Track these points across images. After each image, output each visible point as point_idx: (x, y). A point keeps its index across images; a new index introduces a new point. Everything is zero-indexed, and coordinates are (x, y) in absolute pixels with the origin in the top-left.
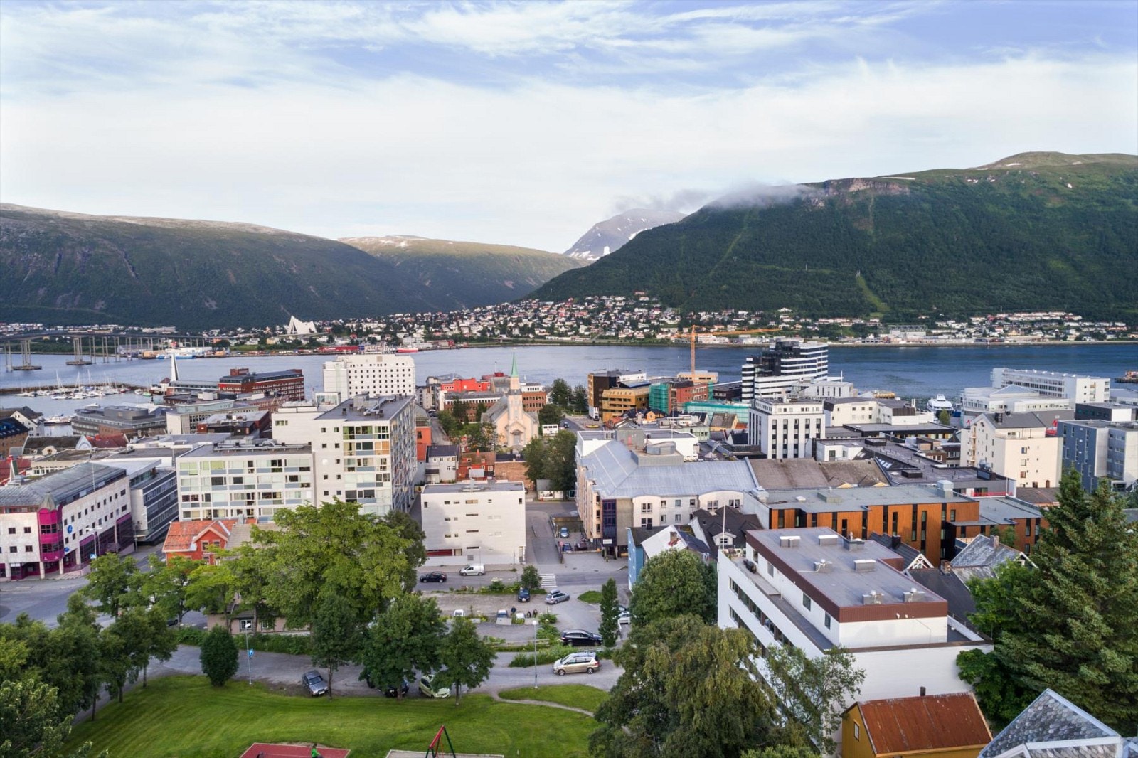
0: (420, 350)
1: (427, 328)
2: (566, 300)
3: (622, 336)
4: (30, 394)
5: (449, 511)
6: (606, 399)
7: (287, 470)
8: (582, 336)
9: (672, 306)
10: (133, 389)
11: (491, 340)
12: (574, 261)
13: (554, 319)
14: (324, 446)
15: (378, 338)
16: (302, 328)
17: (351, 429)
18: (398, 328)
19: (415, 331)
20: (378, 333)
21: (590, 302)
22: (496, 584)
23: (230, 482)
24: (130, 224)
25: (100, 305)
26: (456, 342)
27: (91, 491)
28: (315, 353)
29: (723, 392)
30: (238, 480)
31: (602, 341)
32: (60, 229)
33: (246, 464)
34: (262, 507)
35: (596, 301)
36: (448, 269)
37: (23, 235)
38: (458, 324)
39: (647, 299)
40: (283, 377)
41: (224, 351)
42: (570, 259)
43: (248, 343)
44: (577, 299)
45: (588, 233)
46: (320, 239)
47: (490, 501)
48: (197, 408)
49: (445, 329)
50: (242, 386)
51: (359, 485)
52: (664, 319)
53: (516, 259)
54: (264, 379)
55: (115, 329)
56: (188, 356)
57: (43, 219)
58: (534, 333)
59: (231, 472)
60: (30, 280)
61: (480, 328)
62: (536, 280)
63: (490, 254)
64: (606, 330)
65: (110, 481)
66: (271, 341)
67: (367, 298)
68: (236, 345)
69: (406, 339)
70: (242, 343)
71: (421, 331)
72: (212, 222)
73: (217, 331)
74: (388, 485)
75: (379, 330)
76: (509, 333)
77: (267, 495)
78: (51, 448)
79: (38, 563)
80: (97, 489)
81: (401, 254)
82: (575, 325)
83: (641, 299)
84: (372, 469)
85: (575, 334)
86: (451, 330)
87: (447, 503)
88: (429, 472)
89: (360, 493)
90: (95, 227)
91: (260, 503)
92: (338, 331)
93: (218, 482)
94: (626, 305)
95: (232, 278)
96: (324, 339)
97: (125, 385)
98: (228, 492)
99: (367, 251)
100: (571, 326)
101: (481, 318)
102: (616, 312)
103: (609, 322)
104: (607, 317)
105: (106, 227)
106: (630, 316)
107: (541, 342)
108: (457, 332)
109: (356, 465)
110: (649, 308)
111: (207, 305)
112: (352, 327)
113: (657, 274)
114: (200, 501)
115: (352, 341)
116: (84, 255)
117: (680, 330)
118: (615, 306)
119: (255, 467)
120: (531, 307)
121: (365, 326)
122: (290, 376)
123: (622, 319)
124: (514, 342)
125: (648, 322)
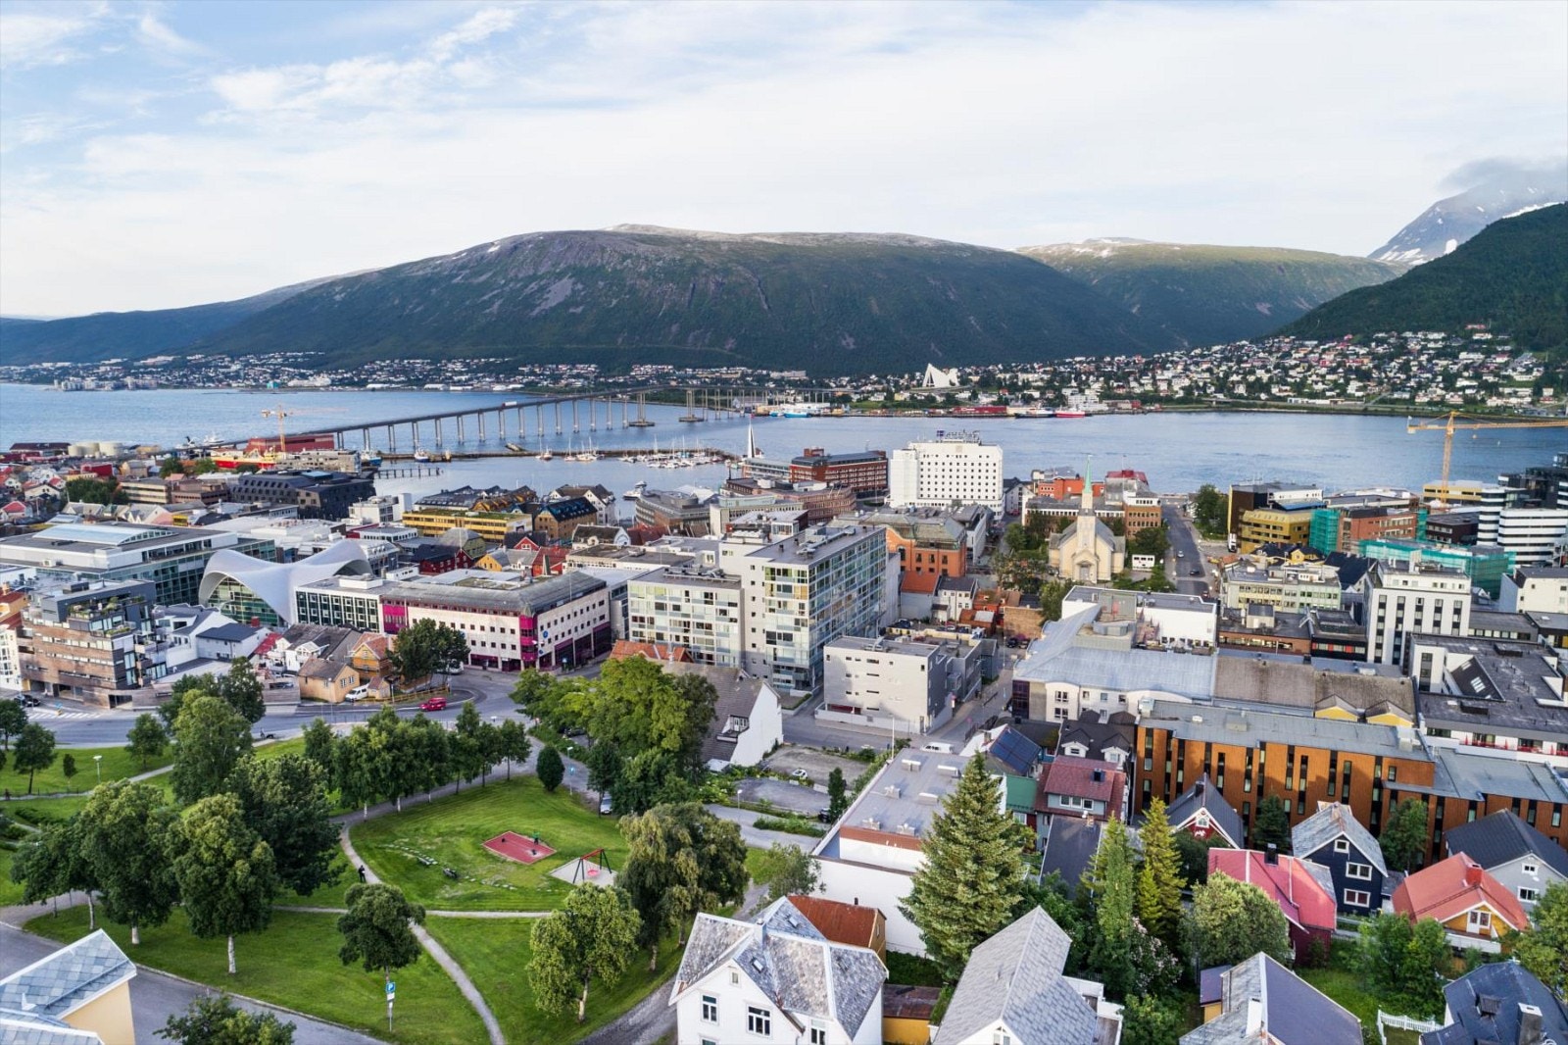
0: (1088, 415)
1: (1106, 382)
2: (1338, 338)
3: (1422, 398)
4: (630, 459)
5: (851, 667)
6: (1248, 524)
7: (718, 604)
8: (1350, 397)
9: (1536, 348)
10: (726, 457)
11: (1199, 402)
12: (1383, 268)
13: (1309, 370)
14: (753, 583)
15: (1036, 394)
16: (941, 378)
17: (773, 570)
18: (1065, 381)
19: (1089, 387)
20: (1037, 388)
21: (1380, 342)
22: (866, 751)
23: (670, 609)
24: (767, 243)
25: (731, 344)
26: (1144, 402)
27: (567, 600)
28: (949, 415)
29: (1448, 527)
30: (677, 608)
31: (1381, 408)
32: (695, 254)
33: (684, 594)
34: (696, 636)
35: (1392, 340)
36: (1168, 287)
37: (660, 264)
38: (1154, 377)
39: (1489, 336)
40: (862, 461)
41: (844, 409)
42: (1377, 265)
43: (872, 399)
44: (1359, 337)
45: (1421, 217)
46: (990, 250)
47: (891, 663)
48: (737, 503)
49: (1133, 384)
50: (813, 470)
51: (779, 627)
52: (1510, 372)
53: (1280, 268)
54: (839, 463)
55: (742, 373)
56: (802, 413)
57: (680, 242)
58: (1268, 392)
59: (671, 599)
60: (664, 315)
61: (1186, 382)
62: (1310, 299)
63: (1236, 262)
64: (1394, 388)
65: (588, 592)
66: (898, 397)
67: (1046, 332)
68: (859, 401)
69: (1073, 397)
70: (866, 399)
71: (1097, 386)
72: (859, 234)
73: (847, 379)
74: (805, 631)
75: (1040, 384)
76: (1230, 392)
77: (700, 625)
78: (594, 538)
79: (519, 661)
80: (574, 599)
81: (1100, 266)
82: (1342, 381)
83: (1476, 337)
84: (791, 613)
85: (1338, 395)
86: (1142, 385)
87: (848, 658)
88: (936, 607)
89: (780, 635)
90: (730, 250)
91: (695, 632)
92: (987, 383)
93: (660, 607)
94: (1445, 347)
95: (875, 309)
96: (966, 395)
97: (718, 453)
98: (669, 618)
99: (1053, 265)
100: (1335, 382)
101: (1192, 368)
102: (1423, 358)
103: (1403, 377)
104: (1405, 368)
105: (742, 249)
106: (1446, 368)
107: (1280, 405)
108: (1149, 388)
109: (776, 607)
110: (1488, 353)
111: (844, 343)
112: (1005, 379)
113: (1516, 293)
114: (646, 623)
115: (1000, 398)
116: (719, 285)
117: (1537, 392)
118: (1425, 348)
119: (690, 597)
120: (1279, 349)
121: (1022, 376)
122: (871, 460)
123: (1430, 371)
124: (1234, 405)
125: (1477, 376)
